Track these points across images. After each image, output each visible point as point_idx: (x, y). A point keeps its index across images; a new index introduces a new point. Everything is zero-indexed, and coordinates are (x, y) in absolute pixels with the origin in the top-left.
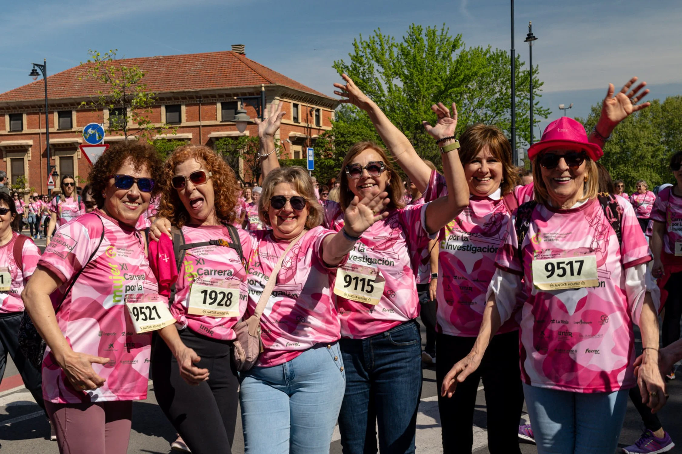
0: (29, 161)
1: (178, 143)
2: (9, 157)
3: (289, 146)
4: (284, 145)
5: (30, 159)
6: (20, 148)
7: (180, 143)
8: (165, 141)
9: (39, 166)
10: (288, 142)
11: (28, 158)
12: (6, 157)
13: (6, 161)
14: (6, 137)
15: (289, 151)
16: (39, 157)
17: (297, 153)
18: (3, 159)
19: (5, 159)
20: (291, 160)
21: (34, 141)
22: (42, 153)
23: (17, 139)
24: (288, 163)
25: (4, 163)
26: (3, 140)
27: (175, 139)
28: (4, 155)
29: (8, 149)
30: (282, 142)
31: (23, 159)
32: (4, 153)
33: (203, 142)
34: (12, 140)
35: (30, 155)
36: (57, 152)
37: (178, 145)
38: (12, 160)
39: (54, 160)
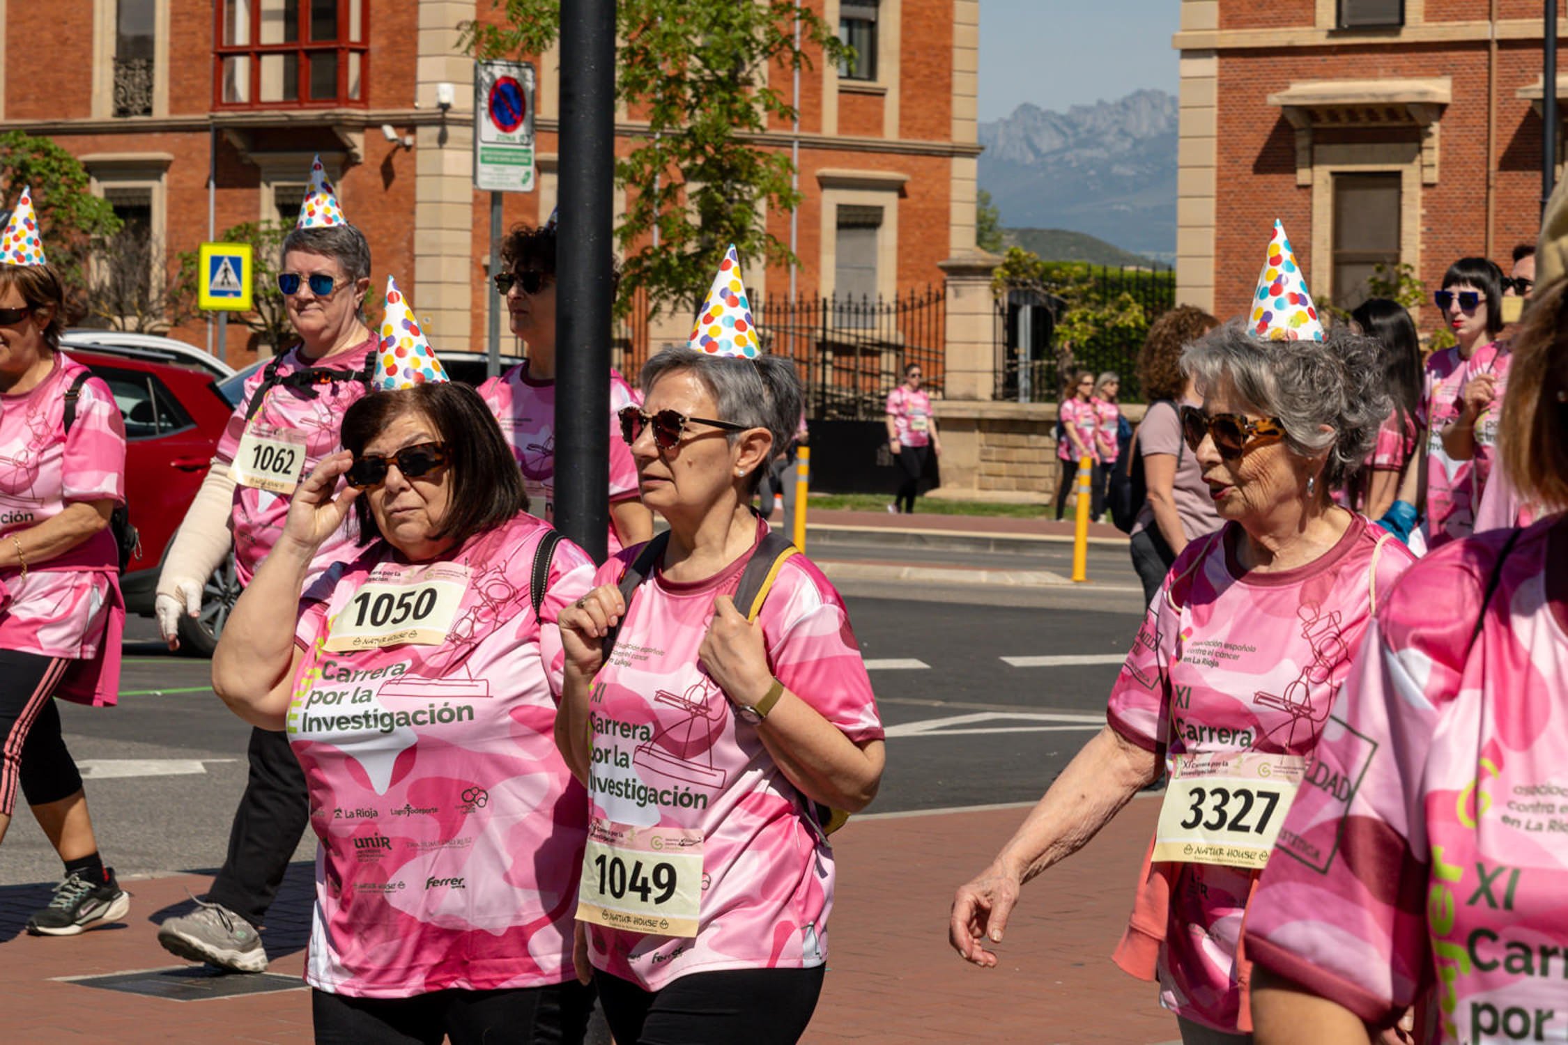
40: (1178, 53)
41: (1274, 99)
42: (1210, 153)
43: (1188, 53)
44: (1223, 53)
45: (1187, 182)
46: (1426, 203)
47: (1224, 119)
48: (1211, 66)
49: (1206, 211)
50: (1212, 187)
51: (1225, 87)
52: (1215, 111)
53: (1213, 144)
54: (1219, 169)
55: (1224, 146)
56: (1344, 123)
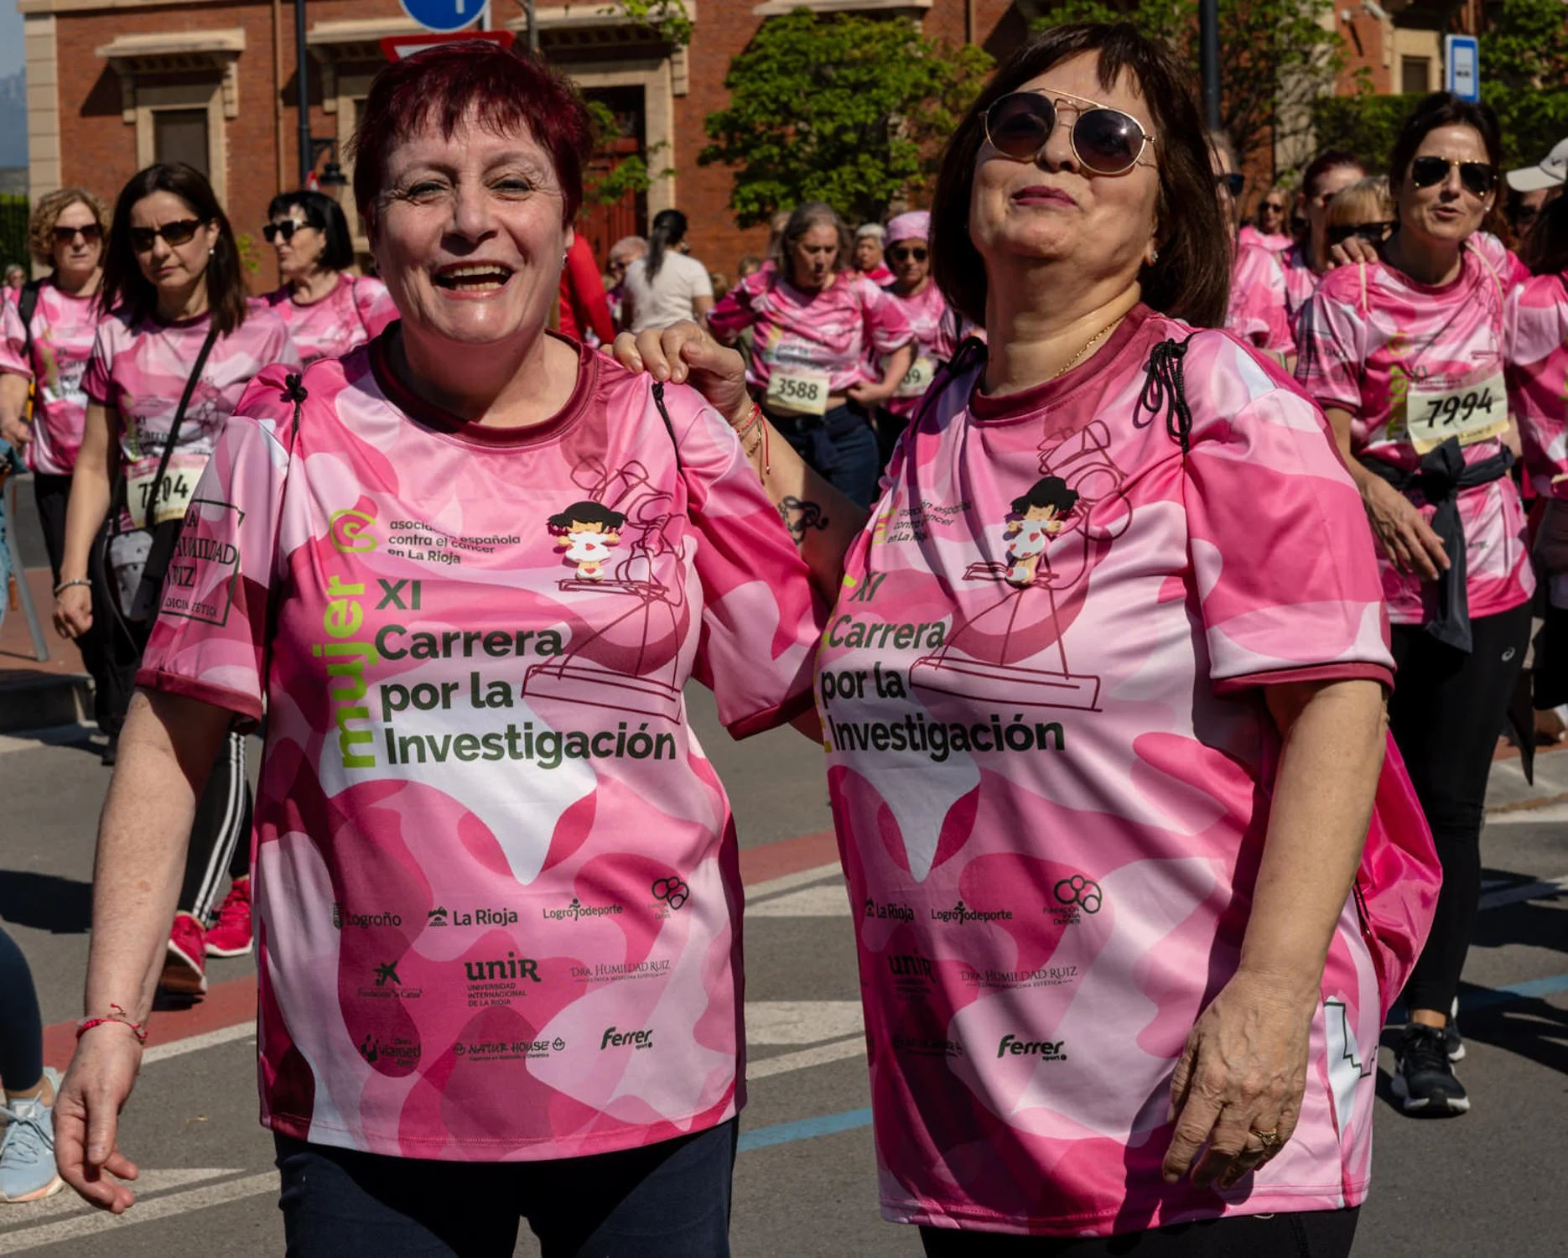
0: (229, 119)
1: (865, 31)
2: (145, 103)
3: (1377, 35)
4: (1352, 28)
5: (233, 110)
6: (192, 67)
7: (875, 28)
8: (806, 21)
9: (270, 141)
10: (1374, 16)
11: (223, 105)
12: (135, 105)
13: (132, 125)
14: (136, 18)
15: (1378, 55)
16: (267, 101)
17: (1415, 67)
18: (119, 111)
19: (129, 115)
20: (1388, 100)
21: (251, 35)
22: (281, 84)
23: (179, 27)
24: (1368, 113)
25: (126, 132)
26: (124, 31)
27: (852, 13)
28: (127, 99)
29: (144, 70)
30: (1346, 15)
31: (204, 111)
32: (126, 86)
33: (981, 25)
34: (160, 29)
35: (234, 94)
36: (344, 81)
37: (867, 39)
38: (160, 118)
39: (334, 114)
40: (21, 17)
41: (102, 52)
42: (53, 98)
43: (32, 16)
44: (61, 15)
45: (34, 122)
46: (229, 133)
47: (63, 70)
48: (50, 26)
49: (54, 146)
50: (56, 127)
51: (64, 43)
52: (54, 64)
53: (54, 93)
54: (61, 111)
55: (65, 92)
56: (159, 69)
